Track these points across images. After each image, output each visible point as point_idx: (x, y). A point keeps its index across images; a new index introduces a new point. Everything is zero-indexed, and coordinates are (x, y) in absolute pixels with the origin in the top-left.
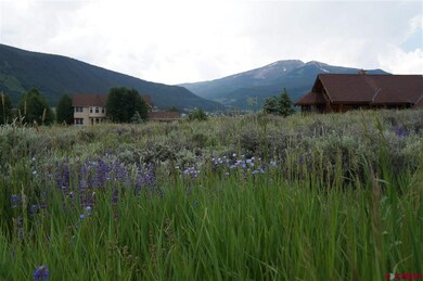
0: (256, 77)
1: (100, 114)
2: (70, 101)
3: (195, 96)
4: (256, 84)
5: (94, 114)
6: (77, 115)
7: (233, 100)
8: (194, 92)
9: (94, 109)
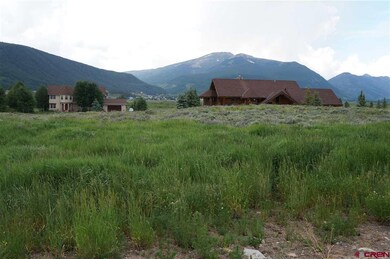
0: (193, 66)
1: (68, 101)
2: (46, 91)
3: (141, 82)
4: (194, 72)
5: (64, 101)
6: (51, 101)
7: (174, 86)
8: (140, 79)
9: (64, 97)
